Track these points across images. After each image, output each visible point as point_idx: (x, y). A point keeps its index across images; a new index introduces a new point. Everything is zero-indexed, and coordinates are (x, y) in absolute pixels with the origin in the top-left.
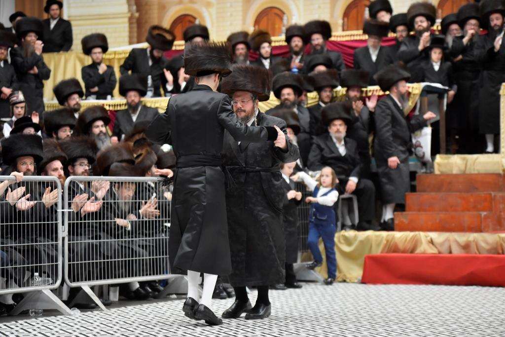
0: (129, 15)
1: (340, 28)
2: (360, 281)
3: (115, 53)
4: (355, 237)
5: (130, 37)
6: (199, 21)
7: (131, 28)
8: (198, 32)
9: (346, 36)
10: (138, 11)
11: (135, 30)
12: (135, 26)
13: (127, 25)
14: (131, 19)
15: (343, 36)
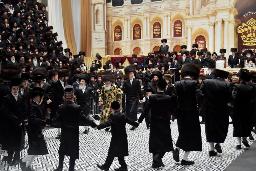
0: (105, 48)
10: (107, 47)
12: (107, 50)
13: (105, 50)
14: (106, 49)
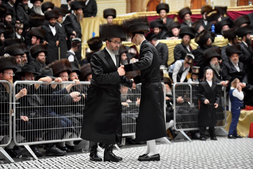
1: (236, 5)
2: (248, 136)
3: (119, 18)
4: (245, 113)
5: (127, 10)
6: (163, 1)
7: (127, 4)
8: (164, 7)
9: (239, 8)
11: (129, 6)
12: (129, 3)
13: (125, 3)
15: (238, 9)
